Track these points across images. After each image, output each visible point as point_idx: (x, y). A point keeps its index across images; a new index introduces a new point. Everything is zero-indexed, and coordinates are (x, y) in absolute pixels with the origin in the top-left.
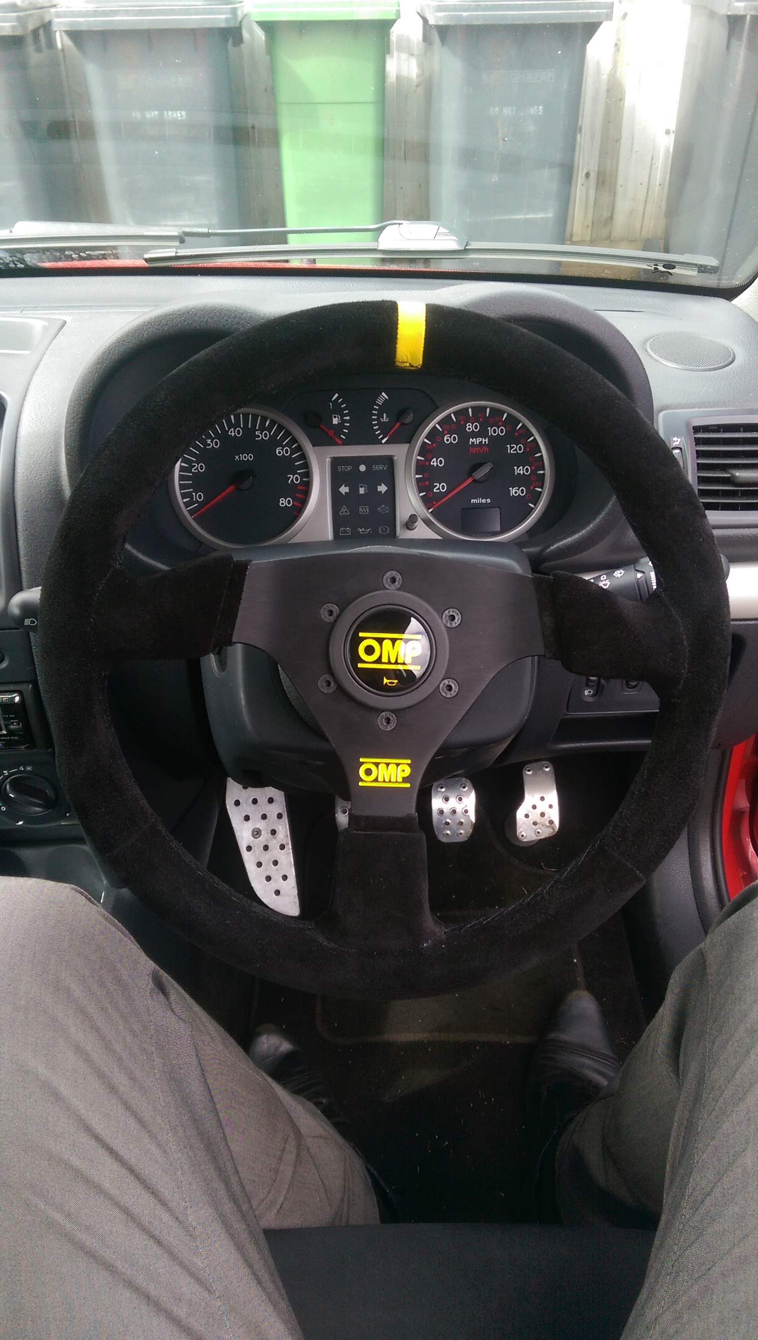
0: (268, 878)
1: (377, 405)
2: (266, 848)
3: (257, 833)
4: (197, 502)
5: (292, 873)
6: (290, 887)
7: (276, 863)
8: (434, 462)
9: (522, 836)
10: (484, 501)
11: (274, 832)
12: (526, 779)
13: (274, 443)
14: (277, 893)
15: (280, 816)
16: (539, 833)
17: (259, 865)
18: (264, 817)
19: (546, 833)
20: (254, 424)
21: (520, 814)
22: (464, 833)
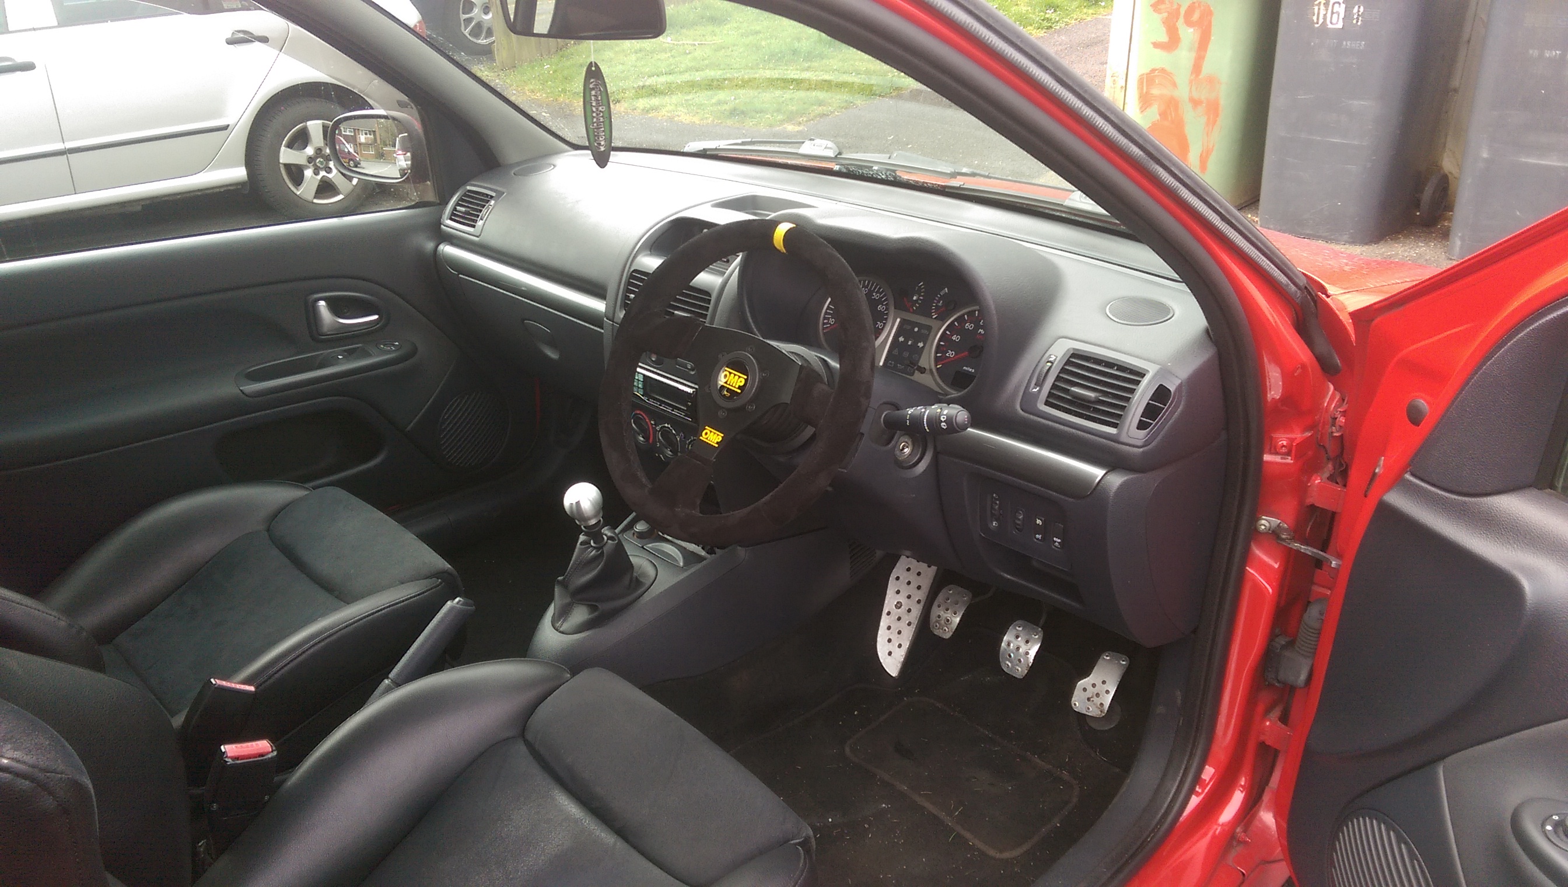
0: (890, 641)
1: (940, 295)
2: (899, 619)
3: (899, 605)
4: (830, 324)
5: (906, 645)
6: (900, 655)
7: (899, 632)
8: (954, 338)
9: (1075, 704)
10: (970, 370)
11: (909, 611)
12: (1100, 661)
13: (879, 302)
14: (890, 654)
15: (919, 602)
16: (1089, 709)
17: (889, 628)
18: (909, 597)
19: (1093, 711)
20: (875, 289)
21: (1082, 683)
22: (1020, 672)
